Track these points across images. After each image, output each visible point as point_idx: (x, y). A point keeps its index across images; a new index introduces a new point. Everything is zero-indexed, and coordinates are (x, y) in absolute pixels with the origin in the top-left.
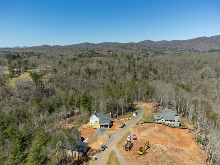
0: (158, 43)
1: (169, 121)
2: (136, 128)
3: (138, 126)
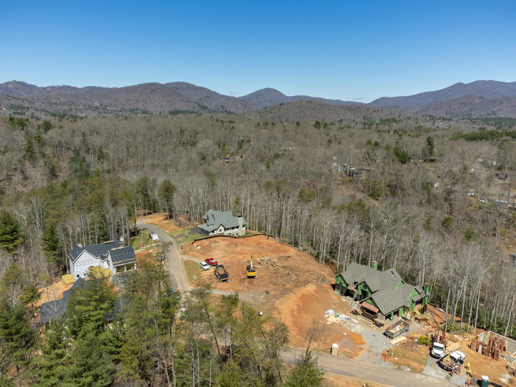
0: (49, 91)
1: (230, 229)
2: (191, 252)
3: (191, 249)
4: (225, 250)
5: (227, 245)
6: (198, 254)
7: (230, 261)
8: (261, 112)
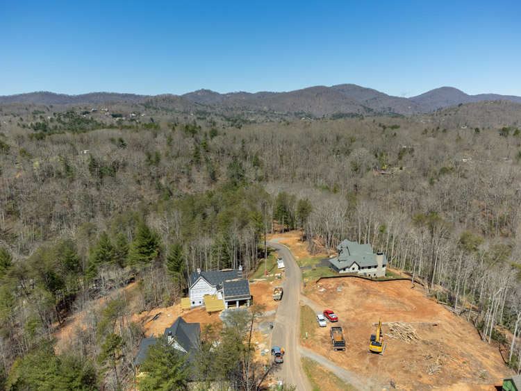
0: (228, 98)
1: (366, 268)
2: (312, 295)
3: (314, 290)
4: (352, 300)
5: (357, 293)
6: (319, 299)
7: (354, 319)
8: (433, 115)
